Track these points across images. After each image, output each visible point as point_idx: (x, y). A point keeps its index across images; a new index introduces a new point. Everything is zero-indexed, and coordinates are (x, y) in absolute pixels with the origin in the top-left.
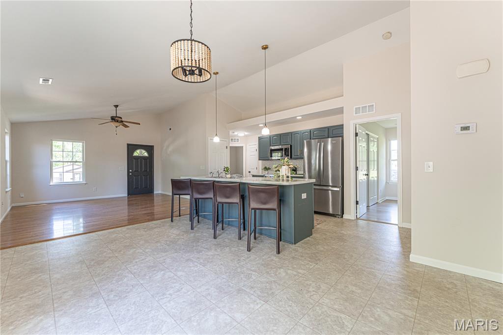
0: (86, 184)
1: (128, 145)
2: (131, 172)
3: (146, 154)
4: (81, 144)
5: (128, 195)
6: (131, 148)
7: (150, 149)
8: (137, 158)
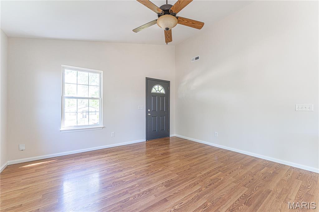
0: (103, 127)
1: (147, 79)
2: (149, 112)
3: (163, 91)
4: (98, 75)
5: (146, 141)
6: (150, 82)
7: (166, 84)
8: (155, 95)
